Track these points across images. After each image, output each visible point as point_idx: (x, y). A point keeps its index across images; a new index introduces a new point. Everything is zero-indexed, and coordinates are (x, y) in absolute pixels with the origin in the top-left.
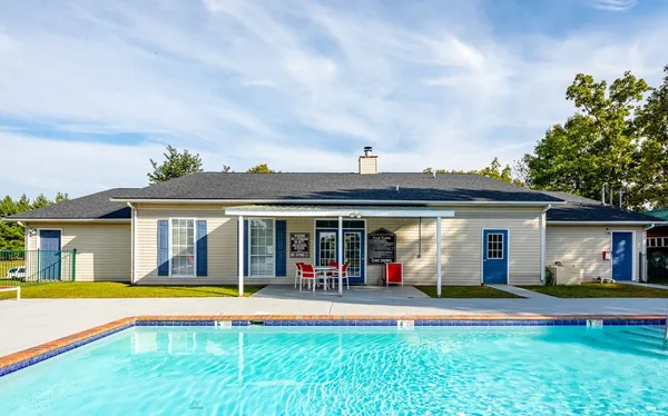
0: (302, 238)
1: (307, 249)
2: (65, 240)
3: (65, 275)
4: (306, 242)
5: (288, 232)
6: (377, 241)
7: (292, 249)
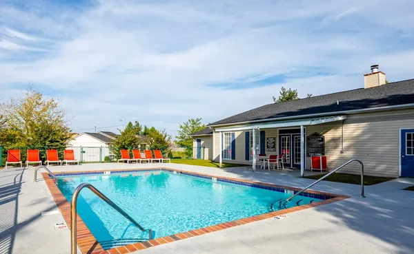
0: (272, 141)
1: (274, 147)
2: (202, 142)
3: (202, 157)
4: (274, 143)
5: (266, 137)
6: (312, 141)
7: (268, 147)
